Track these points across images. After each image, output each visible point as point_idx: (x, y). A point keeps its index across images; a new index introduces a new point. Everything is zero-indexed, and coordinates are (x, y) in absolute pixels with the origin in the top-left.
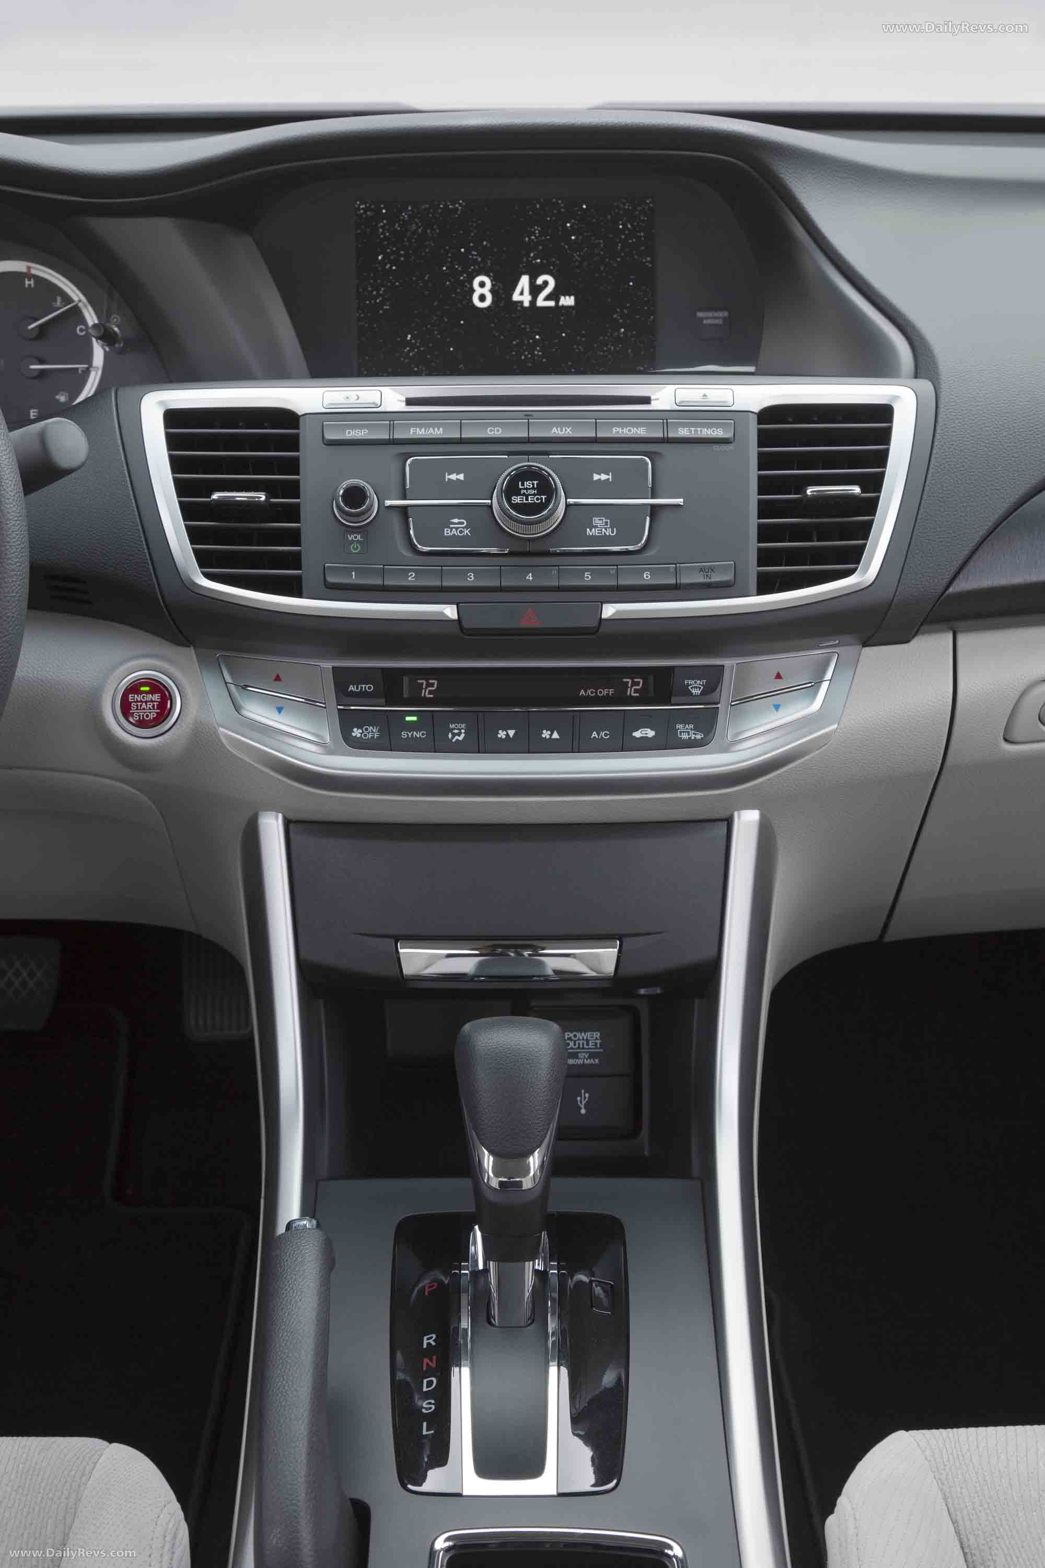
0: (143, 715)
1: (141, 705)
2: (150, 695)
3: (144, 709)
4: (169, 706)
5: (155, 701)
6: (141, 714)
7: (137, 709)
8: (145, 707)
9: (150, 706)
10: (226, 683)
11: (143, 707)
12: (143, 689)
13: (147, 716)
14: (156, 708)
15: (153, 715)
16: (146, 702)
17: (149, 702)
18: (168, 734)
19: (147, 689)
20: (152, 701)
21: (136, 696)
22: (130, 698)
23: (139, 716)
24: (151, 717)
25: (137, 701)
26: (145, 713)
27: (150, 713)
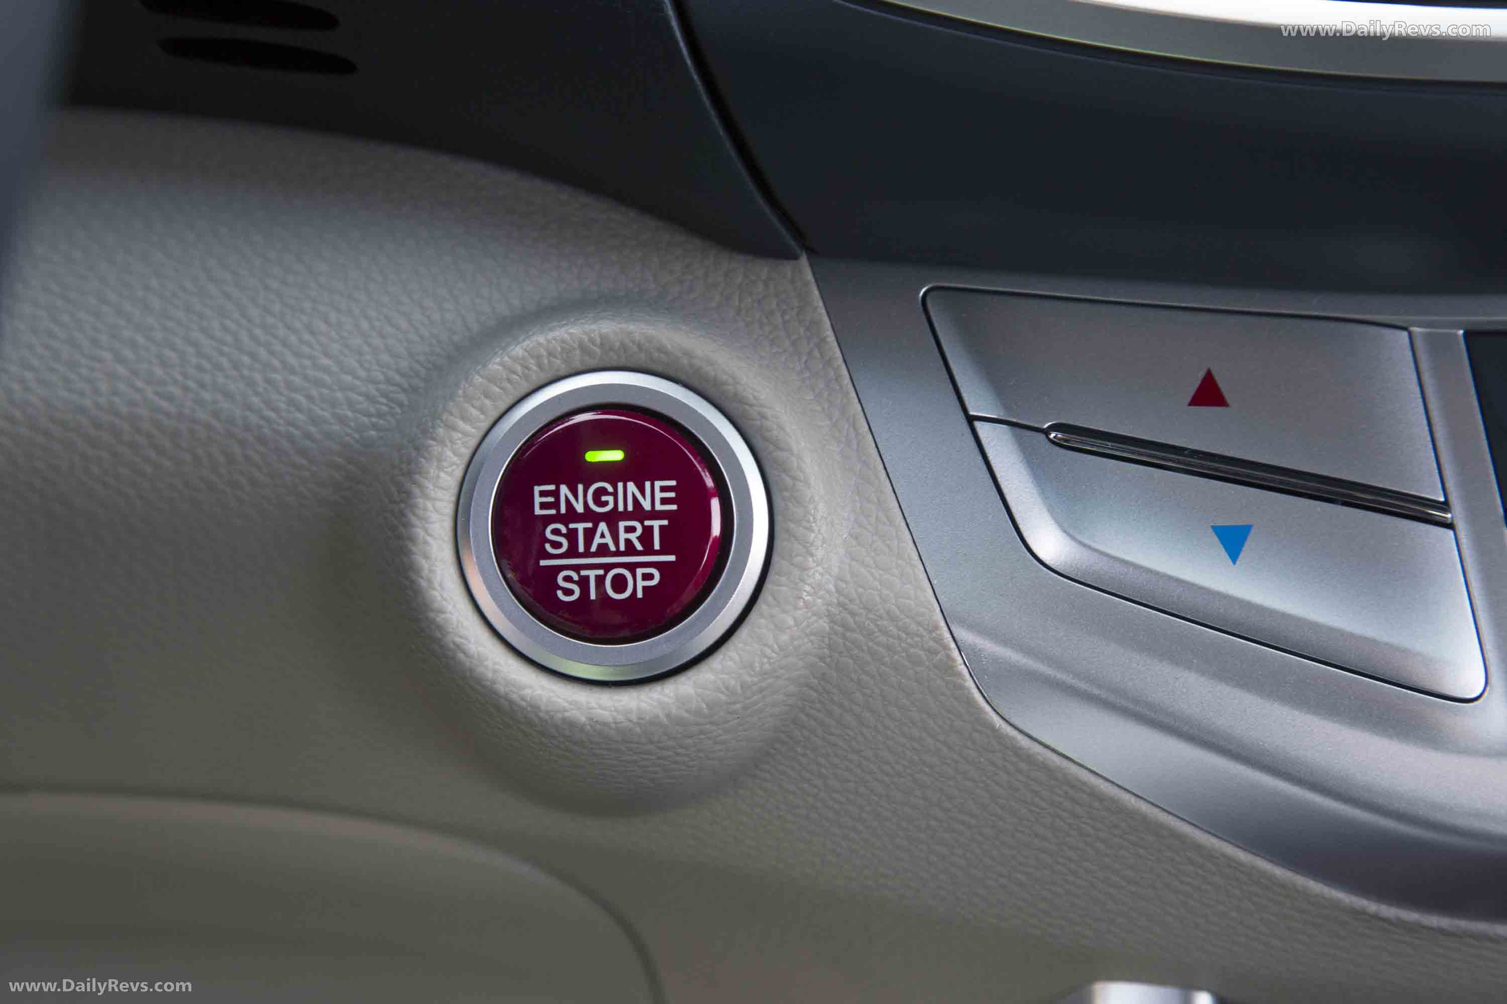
0: (600, 580)
1: (590, 535)
2: (631, 487)
3: (603, 550)
4: (716, 530)
5: (655, 515)
6: (592, 574)
7: (572, 552)
8: (608, 540)
9: (633, 537)
10: (971, 420)
11: (597, 540)
12: (594, 456)
13: (619, 583)
14: (657, 546)
15: (647, 577)
16: (612, 519)
17: (626, 516)
18: (716, 661)
19: (616, 455)
20: (639, 513)
21: (564, 490)
22: (538, 500)
23: (583, 583)
24: (637, 585)
25: (572, 515)
26: (608, 567)
27: (632, 567)
